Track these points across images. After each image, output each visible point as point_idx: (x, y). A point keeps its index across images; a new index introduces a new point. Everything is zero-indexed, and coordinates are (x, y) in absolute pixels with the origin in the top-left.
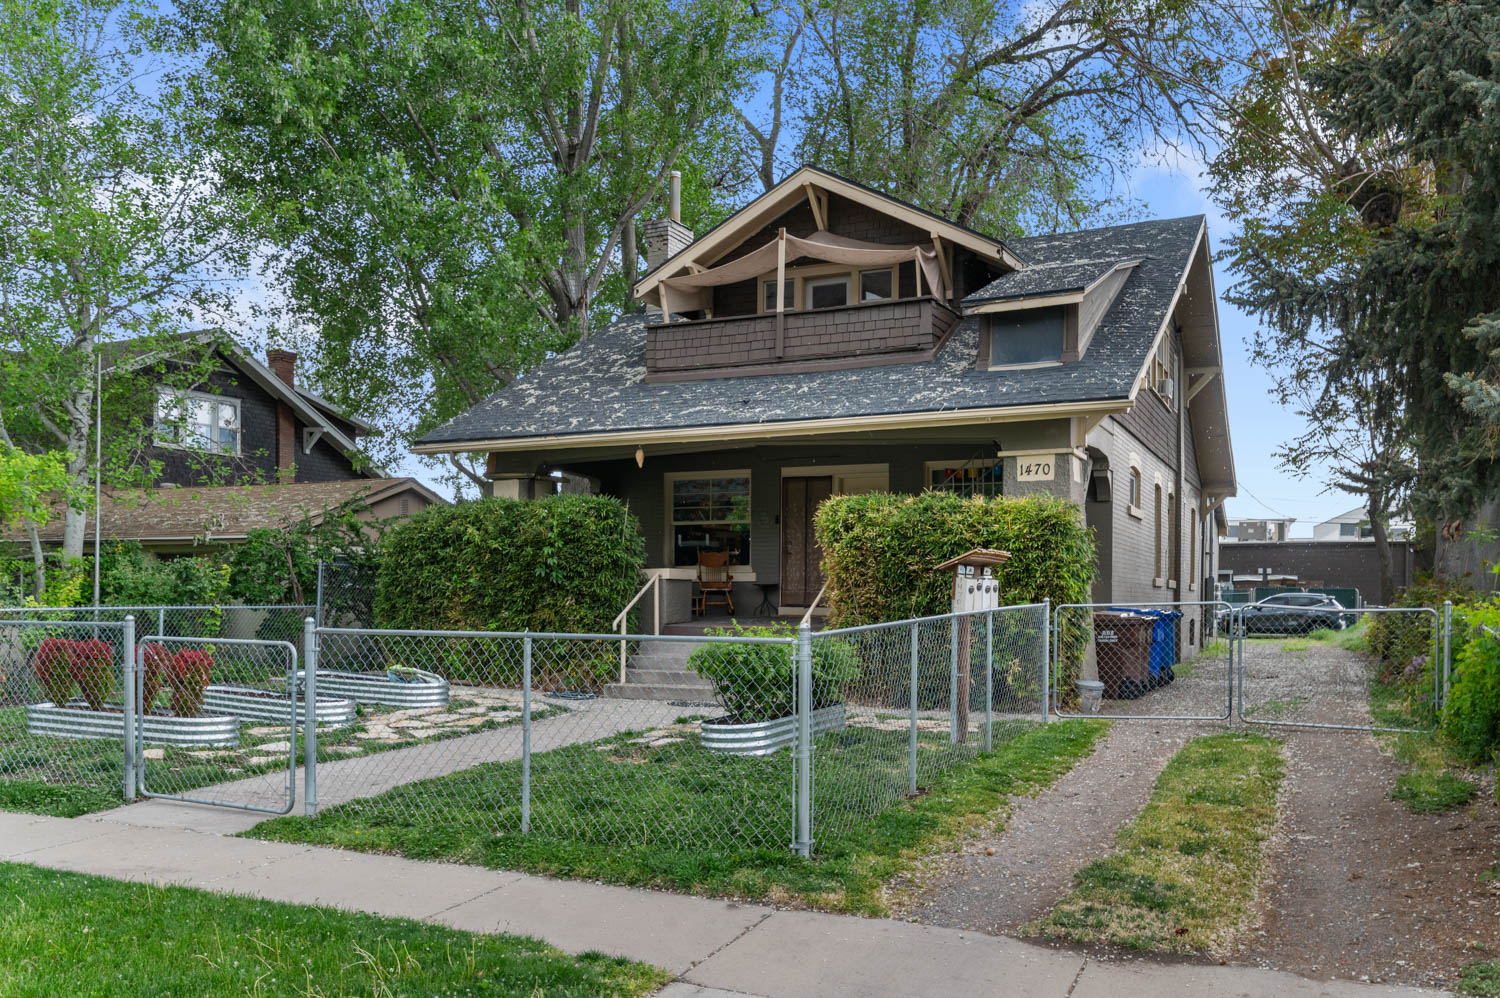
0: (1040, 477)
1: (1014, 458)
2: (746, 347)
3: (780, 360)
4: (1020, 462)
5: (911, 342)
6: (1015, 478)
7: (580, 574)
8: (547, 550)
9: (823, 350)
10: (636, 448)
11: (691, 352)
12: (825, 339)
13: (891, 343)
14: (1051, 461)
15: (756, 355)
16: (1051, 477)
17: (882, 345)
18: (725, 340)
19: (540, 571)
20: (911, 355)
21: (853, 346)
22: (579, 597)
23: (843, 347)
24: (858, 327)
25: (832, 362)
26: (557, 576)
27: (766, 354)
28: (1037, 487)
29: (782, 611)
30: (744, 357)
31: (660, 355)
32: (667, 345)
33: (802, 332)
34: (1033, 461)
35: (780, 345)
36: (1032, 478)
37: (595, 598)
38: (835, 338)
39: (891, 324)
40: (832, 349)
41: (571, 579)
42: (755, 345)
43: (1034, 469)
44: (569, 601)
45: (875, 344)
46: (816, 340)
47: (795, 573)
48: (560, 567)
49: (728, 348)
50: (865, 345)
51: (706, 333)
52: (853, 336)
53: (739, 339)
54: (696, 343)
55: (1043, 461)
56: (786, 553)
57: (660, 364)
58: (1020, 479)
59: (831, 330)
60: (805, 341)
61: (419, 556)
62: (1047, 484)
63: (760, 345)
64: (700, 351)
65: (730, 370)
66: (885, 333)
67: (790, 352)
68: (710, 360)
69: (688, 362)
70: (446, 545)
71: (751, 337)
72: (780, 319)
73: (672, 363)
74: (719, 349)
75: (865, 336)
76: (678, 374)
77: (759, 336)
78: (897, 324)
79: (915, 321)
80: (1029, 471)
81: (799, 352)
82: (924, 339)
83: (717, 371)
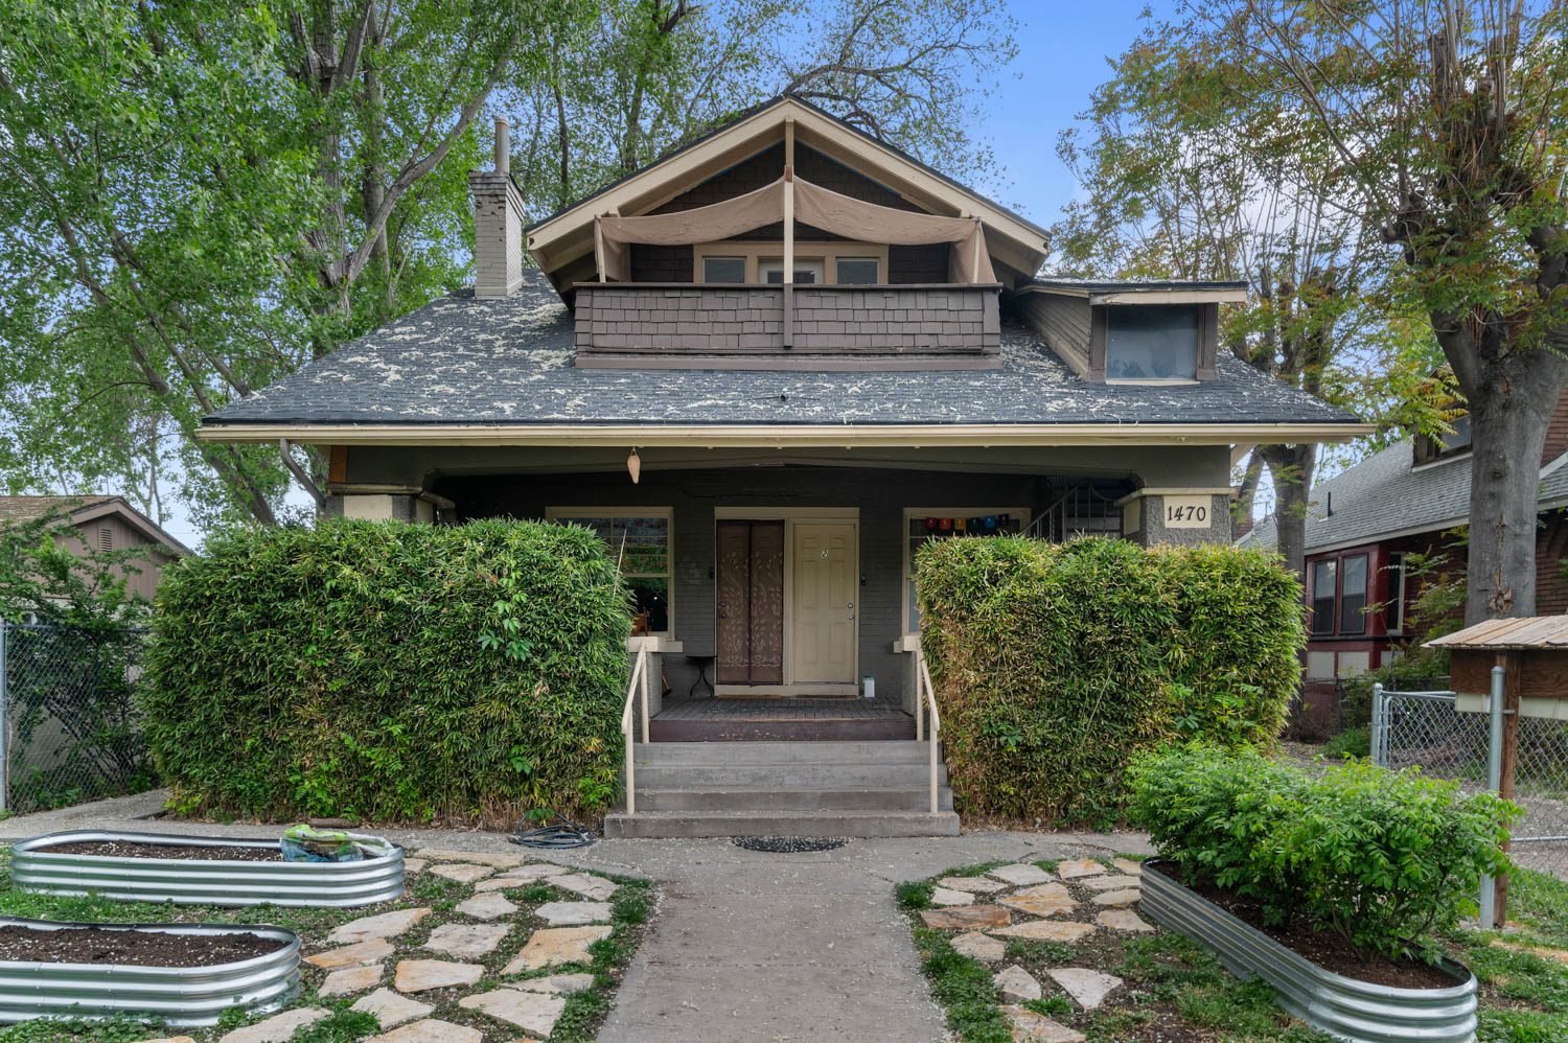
0: (1194, 524)
1: (1160, 497)
2: (735, 328)
3: (787, 351)
4: (1168, 503)
5: (972, 342)
6: (1162, 524)
7: (556, 645)
8: (501, 606)
9: (849, 342)
10: (626, 452)
12: (852, 328)
13: (944, 341)
14: (1207, 503)
15: (750, 342)
16: (1207, 524)
17: (931, 342)
18: (702, 316)
19: (485, 640)
20: (972, 360)
21: (891, 342)
22: (558, 683)
23: (878, 342)
24: (900, 316)
25: (862, 361)
26: (519, 650)
27: (765, 342)
28: (1190, 536)
29: (720, 690)
30: (732, 343)
31: (597, 328)
32: (609, 316)
33: (819, 315)
34: (1185, 502)
35: (789, 327)
36: (1183, 524)
37: (585, 683)
38: (865, 329)
39: (944, 316)
40: (862, 343)
41: (544, 654)
42: (747, 328)
43: (1185, 512)
44: (540, 689)
45: (922, 341)
46: (840, 328)
47: (734, 642)
48: (523, 633)
49: (707, 329)
50: (908, 341)
51: (671, 304)
52: (892, 328)
53: (722, 316)
54: (658, 316)
55: (1197, 503)
56: (721, 616)
57: (600, 342)
58: (1171, 524)
59: (861, 316)
60: (824, 328)
61: (241, 613)
62: (1203, 532)
63: (758, 328)
64: (662, 328)
65: (711, 359)
66: (937, 328)
67: (799, 343)
68: (677, 343)
69: (644, 343)
70: (290, 592)
71: (741, 316)
72: (788, 293)
73: (619, 342)
74: (693, 328)
75: (909, 328)
76: (629, 358)
77: (756, 315)
78: (953, 317)
79: (976, 316)
80: (1179, 516)
81: (815, 343)
82: (988, 341)
83: (689, 359)
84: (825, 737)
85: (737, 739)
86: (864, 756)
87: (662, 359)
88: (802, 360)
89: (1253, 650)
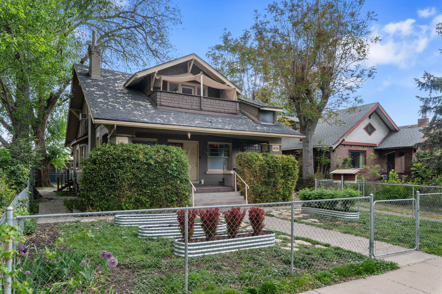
1: (272, 145)
2: (191, 104)
3: (201, 110)
5: (234, 112)
8: (173, 164)
9: (213, 109)
10: (187, 132)
11: (173, 102)
12: (213, 106)
13: (230, 111)
14: (278, 147)
15: (194, 107)
16: (278, 151)
17: (228, 111)
18: (184, 100)
19: (169, 172)
20: (235, 115)
21: (221, 110)
22: (181, 181)
23: (218, 110)
24: (222, 105)
25: (217, 114)
27: (197, 108)
28: (276, 153)
30: (190, 107)
31: (162, 100)
32: (164, 98)
33: (207, 103)
34: (275, 147)
35: (202, 106)
38: (216, 107)
40: (215, 110)
41: (179, 175)
42: (193, 104)
44: (178, 182)
45: (226, 111)
46: (211, 106)
49: (185, 103)
50: (223, 110)
51: (177, 97)
52: (221, 107)
53: (188, 101)
54: (175, 99)
57: (162, 103)
58: (273, 150)
60: (208, 106)
63: (195, 104)
64: (176, 102)
65: (186, 110)
66: (228, 108)
67: (204, 108)
68: (179, 106)
69: (172, 105)
71: (192, 101)
72: (202, 98)
73: (167, 104)
74: (182, 103)
75: (224, 108)
76: (169, 108)
77: (195, 102)
78: (231, 106)
79: (235, 107)
80: (275, 149)
81: (206, 109)
82: (237, 112)
83: (182, 109)
84: (218, 192)
85: (201, 193)
86: (227, 195)
87: (176, 109)
88: (204, 112)
89: (292, 174)
